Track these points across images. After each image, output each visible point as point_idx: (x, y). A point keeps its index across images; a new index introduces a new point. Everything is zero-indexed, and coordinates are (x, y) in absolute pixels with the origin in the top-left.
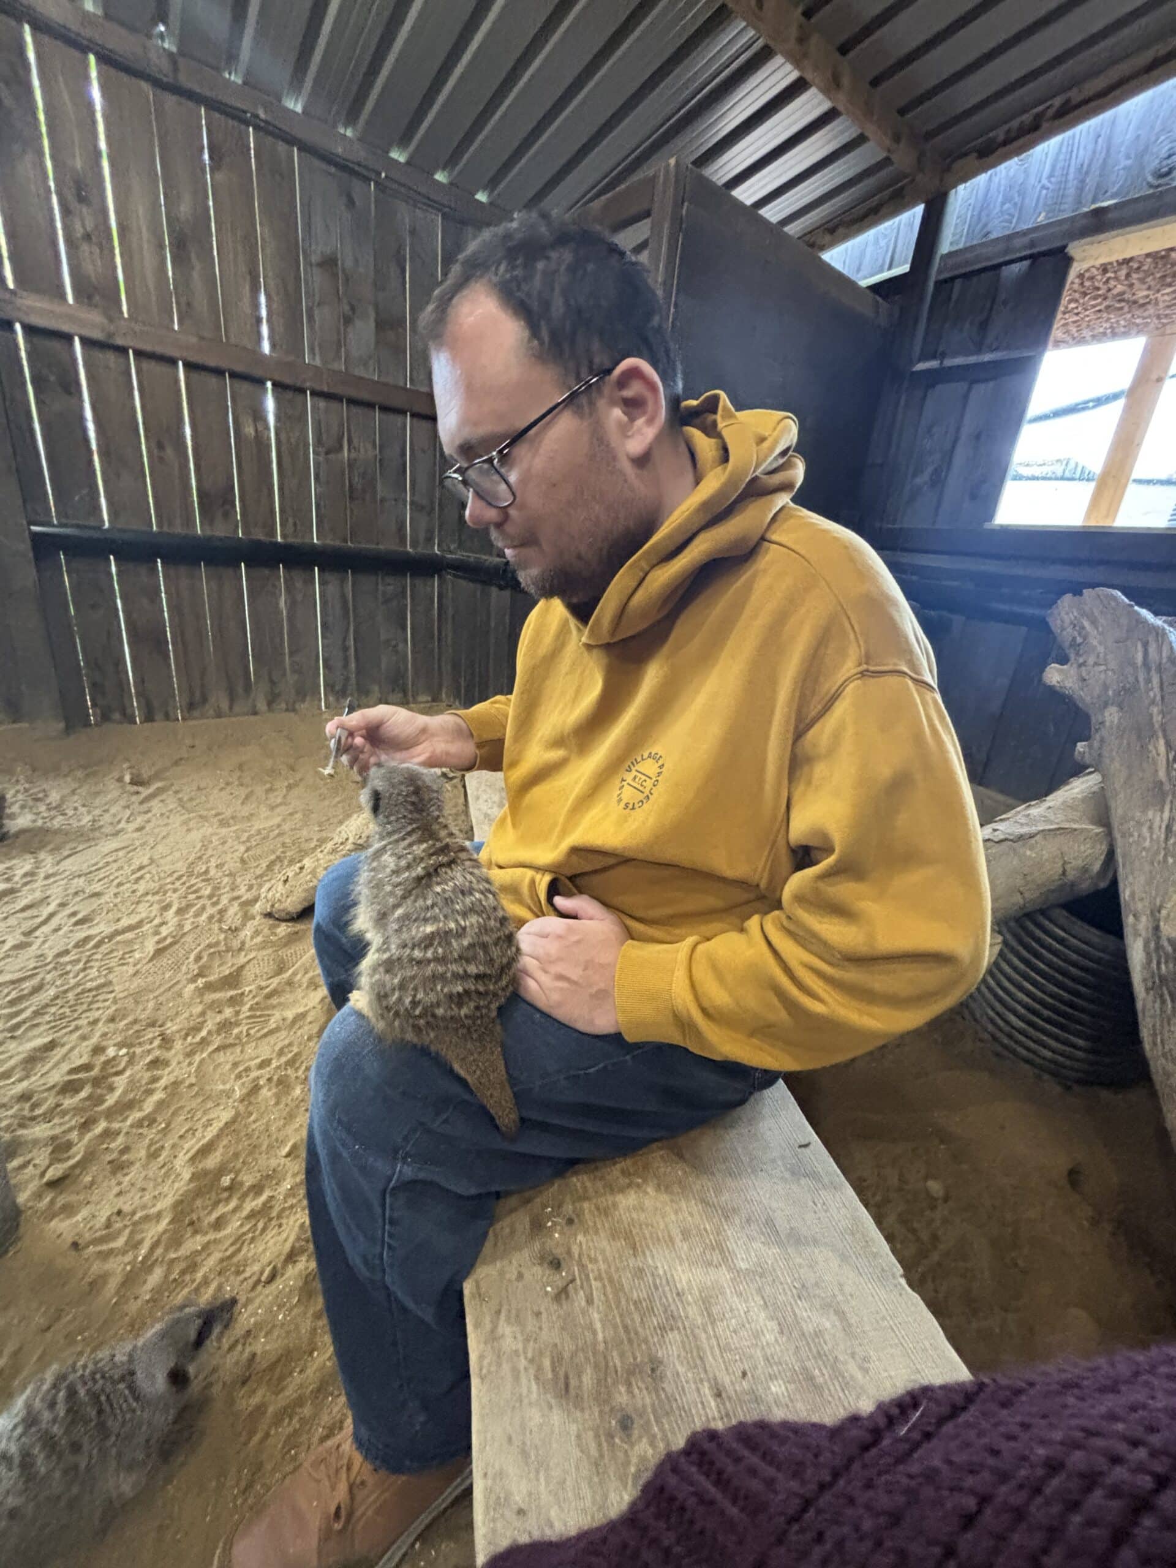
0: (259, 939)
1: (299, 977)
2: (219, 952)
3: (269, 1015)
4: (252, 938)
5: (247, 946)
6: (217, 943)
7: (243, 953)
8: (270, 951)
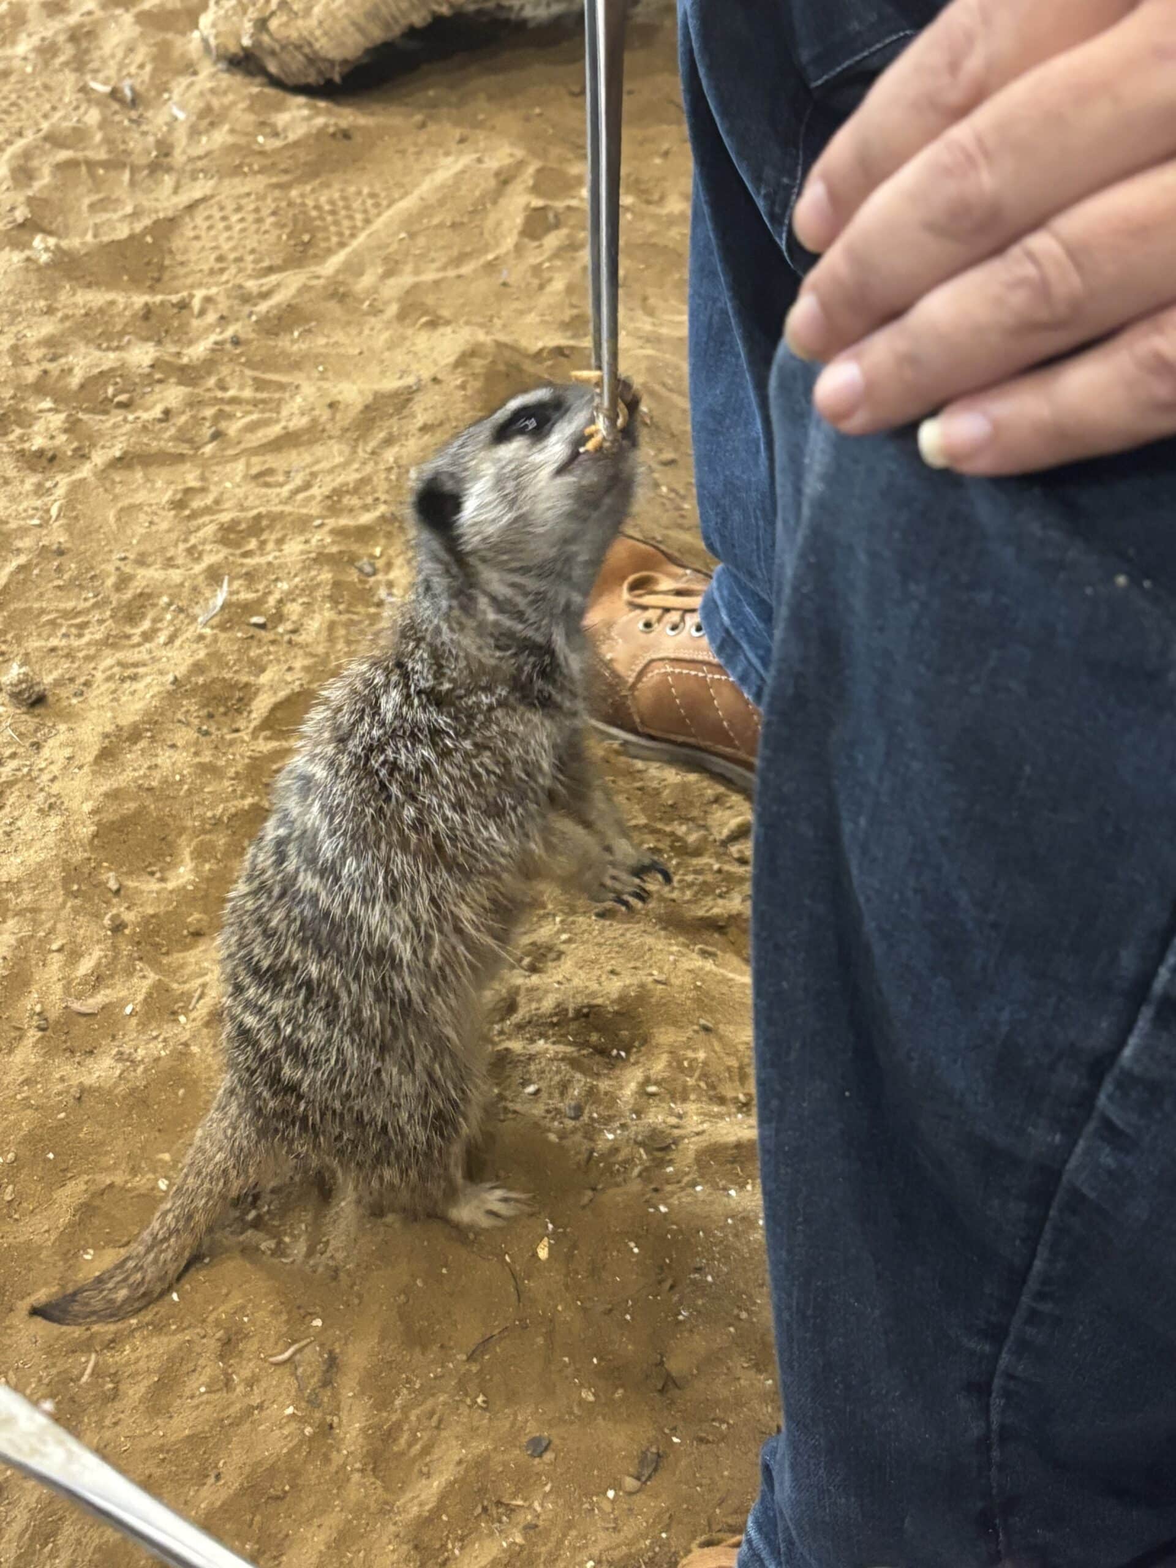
0: (220, 137)
1: (367, 280)
2: (91, 165)
3: (282, 387)
4: (194, 133)
5: (178, 158)
6: (79, 136)
7: (168, 180)
8: (259, 183)
